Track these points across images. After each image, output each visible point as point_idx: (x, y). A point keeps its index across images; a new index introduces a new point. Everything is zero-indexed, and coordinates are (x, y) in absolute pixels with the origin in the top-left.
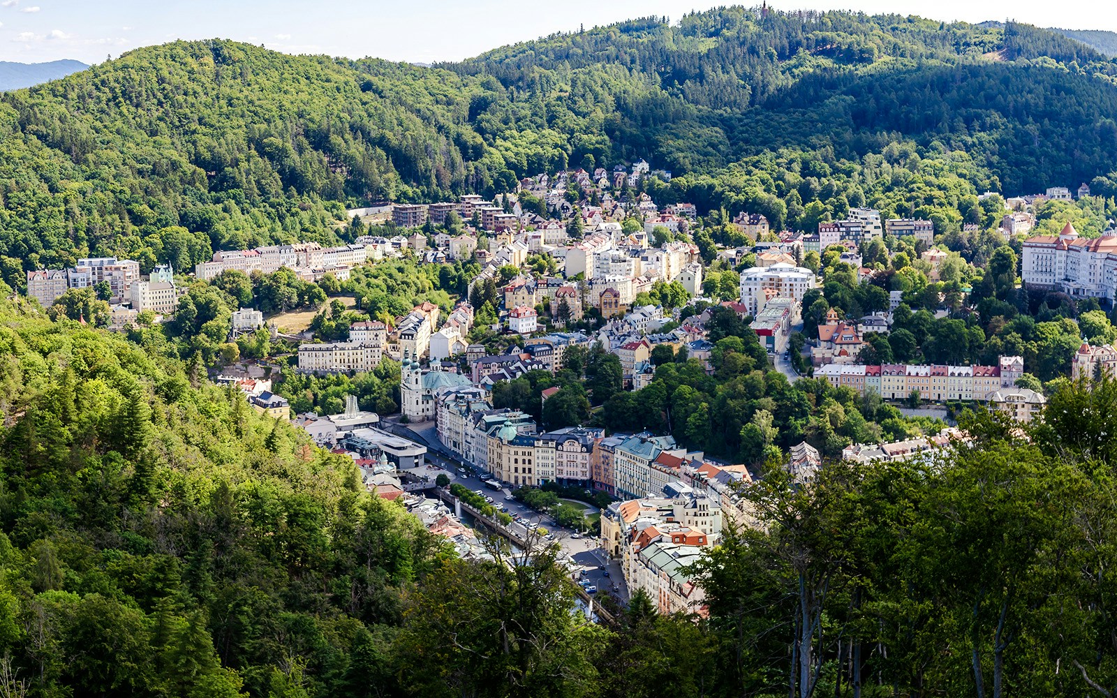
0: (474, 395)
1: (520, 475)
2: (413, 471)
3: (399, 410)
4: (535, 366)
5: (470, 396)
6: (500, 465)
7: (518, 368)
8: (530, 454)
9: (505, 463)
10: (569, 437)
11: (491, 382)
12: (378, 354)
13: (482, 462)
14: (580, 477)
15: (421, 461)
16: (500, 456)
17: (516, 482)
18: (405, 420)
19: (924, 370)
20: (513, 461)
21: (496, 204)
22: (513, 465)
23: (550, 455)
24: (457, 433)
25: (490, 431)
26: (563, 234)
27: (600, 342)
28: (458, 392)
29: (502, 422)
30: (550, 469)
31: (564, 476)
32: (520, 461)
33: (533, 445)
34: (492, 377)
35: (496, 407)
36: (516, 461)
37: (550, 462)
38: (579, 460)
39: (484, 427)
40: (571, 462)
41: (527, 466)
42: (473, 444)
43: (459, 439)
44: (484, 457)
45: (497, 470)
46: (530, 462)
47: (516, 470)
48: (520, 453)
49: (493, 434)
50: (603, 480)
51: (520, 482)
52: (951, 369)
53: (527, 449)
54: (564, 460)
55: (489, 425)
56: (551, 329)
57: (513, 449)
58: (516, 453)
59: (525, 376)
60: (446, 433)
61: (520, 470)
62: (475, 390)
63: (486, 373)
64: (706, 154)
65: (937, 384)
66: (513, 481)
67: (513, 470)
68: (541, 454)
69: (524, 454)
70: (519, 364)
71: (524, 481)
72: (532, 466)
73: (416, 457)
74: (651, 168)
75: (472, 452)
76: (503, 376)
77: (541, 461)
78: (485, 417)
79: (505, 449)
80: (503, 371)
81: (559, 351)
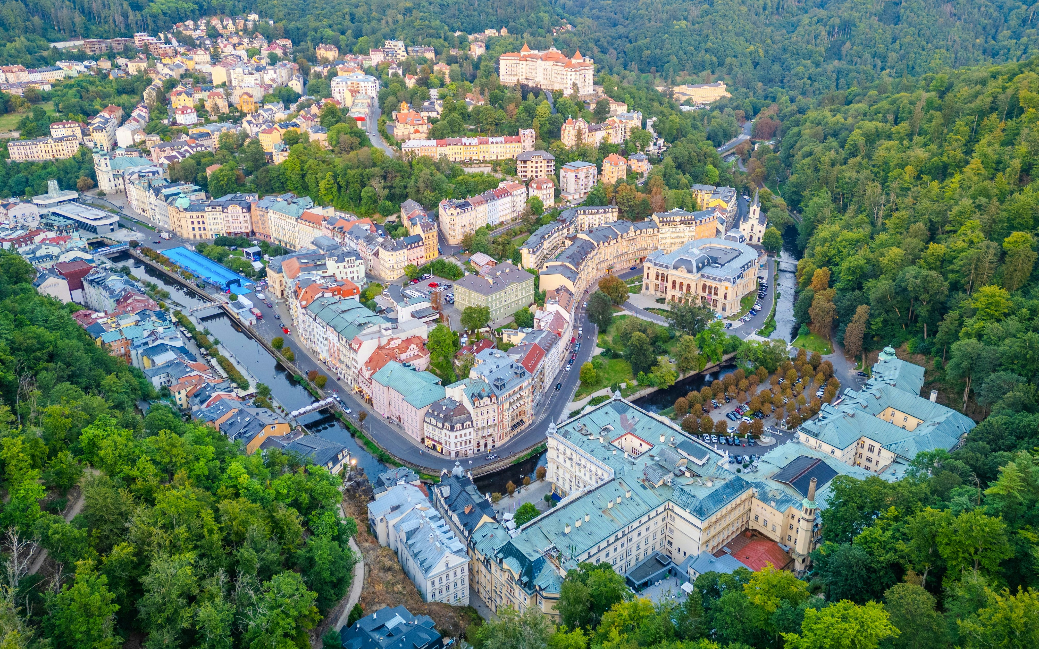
0: (154, 173)
1: (197, 232)
2: (110, 235)
3: (96, 185)
4: (199, 149)
5: (151, 174)
6: (180, 226)
7: (187, 151)
8: (203, 217)
9: (183, 223)
10: (231, 202)
11: (166, 162)
12: (76, 144)
13: (166, 223)
14: (243, 230)
15: (116, 227)
16: (179, 219)
17: (195, 237)
18: (102, 194)
19: (474, 141)
20: (190, 223)
21: (160, 39)
22: (190, 226)
23: (218, 216)
24: (144, 203)
25: (169, 201)
26: (207, 58)
27: (245, 129)
28: (140, 172)
29: (178, 194)
30: (220, 227)
31: (232, 230)
32: (196, 223)
33: (204, 210)
34: (167, 158)
35: (172, 182)
36: (193, 223)
37: (219, 221)
38: (242, 219)
39: (163, 198)
40: (236, 220)
41: (201, 225)
42: (157, 211)
43: (146, 207)
44: (167, 220)
45: (178, 229)
46: (203, 222)
47: (193, 229)
48: (195, 217)
49: (171, 203)
50: (262, 231)
51: (198, 237)
52: (490, 139)
53: (200, 214)
54: (231, 219)
55: (167, 197)
56: (208, 121)
57: (188, 215)
58: (191, 217)
59: (193, 157)
60: (134, 203)
61: (197, 229)
62: (155, 169)
63: (163, 155)
64: (292, 10)
65: (483, 150)
66: (192, 237)
67: (191, 229)
68: (211, 217)
69: (198, 217)
70: (186, 148)
71: (201, 236)
72: (205, 225)
73: (111, 224)
74: (260, 17)
75: (158, 216)
76: (175, 157)
77: (212, 221)
78: (163, 190)
79: (182, 215)
80: (175, 153)
81: (216, 137)
